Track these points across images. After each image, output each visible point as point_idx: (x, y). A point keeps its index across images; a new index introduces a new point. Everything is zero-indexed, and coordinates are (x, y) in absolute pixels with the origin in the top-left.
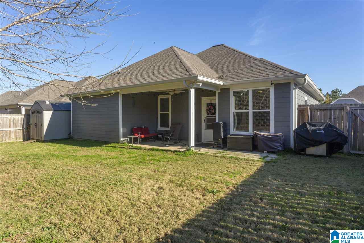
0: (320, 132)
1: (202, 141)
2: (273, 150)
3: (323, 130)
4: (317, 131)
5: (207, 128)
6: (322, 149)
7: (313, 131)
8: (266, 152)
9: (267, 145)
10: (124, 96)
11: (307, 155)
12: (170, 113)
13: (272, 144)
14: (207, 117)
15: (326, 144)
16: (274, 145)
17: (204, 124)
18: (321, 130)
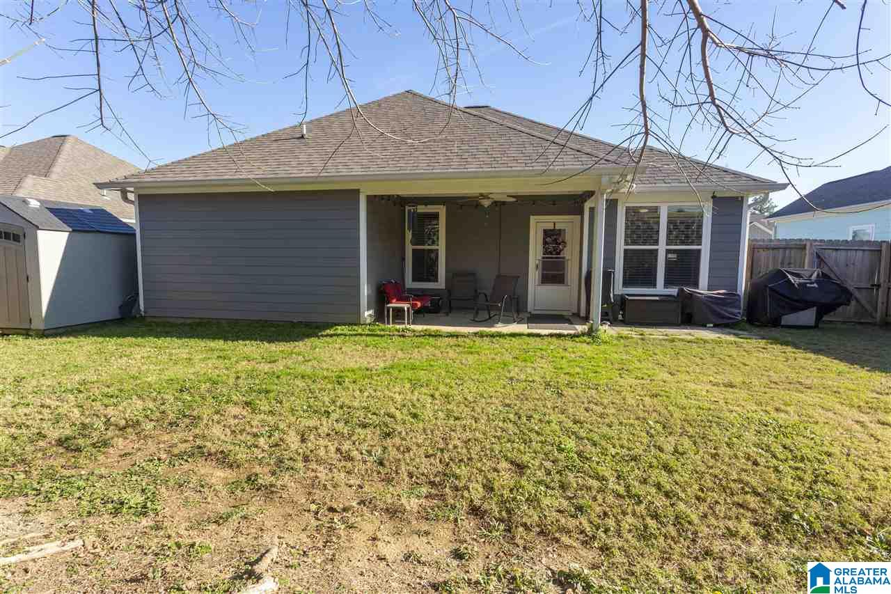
0: (812, 285)
1: (529, 310)
2: (726, 321)
3: (816, 282)
4: (808, 285)
5: (542, 283)
6: (808, 316)
7: (800, 284)
8: (712, 325)
9: (714, 312)
10: (371, 199)
11: (783, 326)
12: (441, 247)
13: (725, 310)
14: (543, 258)
15: (815, 308)
16: (727, 312)
17: (535, 274)
18: (813, 283)
